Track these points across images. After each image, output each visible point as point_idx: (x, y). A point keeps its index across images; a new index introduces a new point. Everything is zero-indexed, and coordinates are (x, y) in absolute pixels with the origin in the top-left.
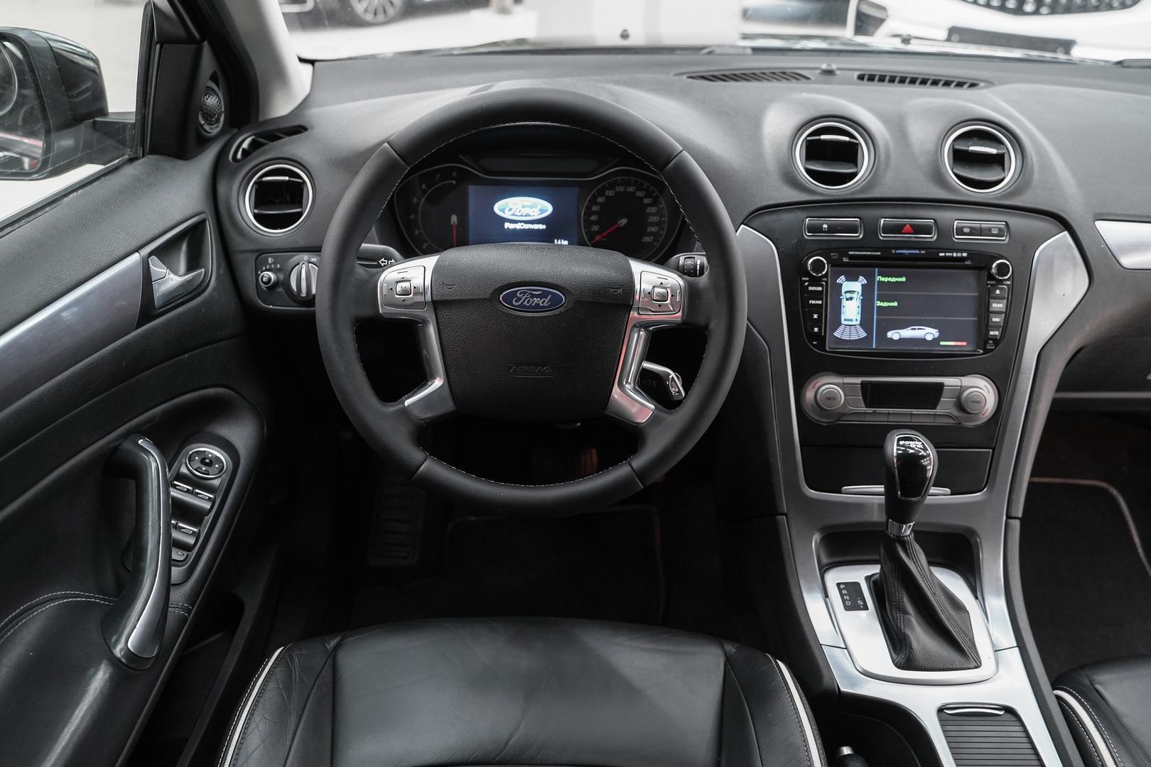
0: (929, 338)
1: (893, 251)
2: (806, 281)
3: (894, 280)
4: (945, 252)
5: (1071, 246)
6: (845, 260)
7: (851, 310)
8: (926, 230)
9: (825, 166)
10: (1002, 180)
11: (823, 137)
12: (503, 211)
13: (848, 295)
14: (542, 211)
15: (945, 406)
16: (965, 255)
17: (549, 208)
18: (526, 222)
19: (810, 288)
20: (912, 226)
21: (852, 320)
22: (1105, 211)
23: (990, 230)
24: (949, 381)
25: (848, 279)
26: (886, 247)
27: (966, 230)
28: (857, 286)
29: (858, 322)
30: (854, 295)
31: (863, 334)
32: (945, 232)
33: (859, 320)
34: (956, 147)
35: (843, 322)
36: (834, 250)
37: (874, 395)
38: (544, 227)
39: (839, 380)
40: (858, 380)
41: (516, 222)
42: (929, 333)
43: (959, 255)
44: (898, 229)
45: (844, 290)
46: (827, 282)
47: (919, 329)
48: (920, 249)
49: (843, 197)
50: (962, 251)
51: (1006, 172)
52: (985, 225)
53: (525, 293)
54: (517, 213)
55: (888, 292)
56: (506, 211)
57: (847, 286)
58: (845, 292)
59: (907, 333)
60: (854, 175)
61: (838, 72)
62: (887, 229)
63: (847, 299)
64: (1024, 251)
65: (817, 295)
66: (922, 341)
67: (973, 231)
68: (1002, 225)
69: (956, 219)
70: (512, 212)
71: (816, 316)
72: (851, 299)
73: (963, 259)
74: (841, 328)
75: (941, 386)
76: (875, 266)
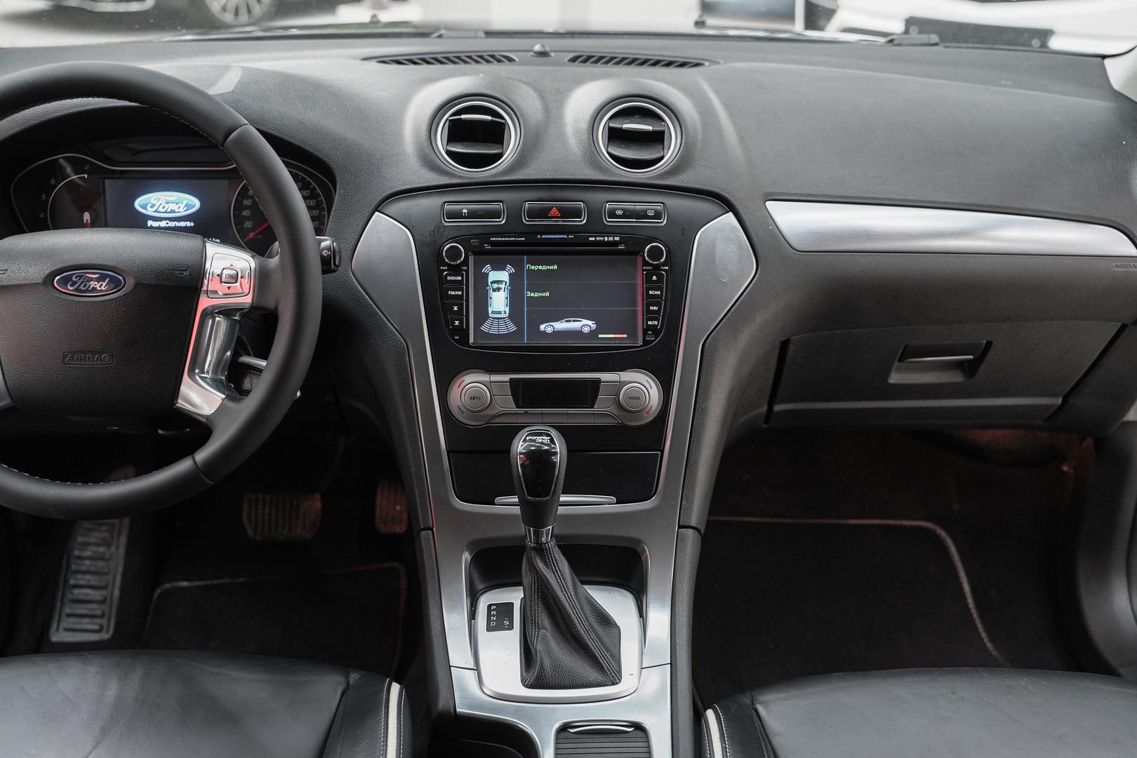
0: (586, 330)
1: (539, 236)
2: (445, 270)
3: (544, 268)
4: (596, 237)
5: (735, 227)
6: (487, 247)
7: (499, 302)
8: (577, 213)
9: (467, 147)
10: (662, 158)
11: (463, 116)
12: (144, 207)
13: (495, 286)
14: (189, 206)
15: (603, 404)
16: (617, 239)
17: (196, 204)
18: (171, 219)
19: (449, 278)
20: (559, 209)
21: (500, 313)
22: (776, 190)
23: (645, 211)
24: (605, 377)
25: (493, 269)
26: (531, 232)
27: (619, 212)
28: (504, 276)
29: (507, 315)
30: (503, 286)
31: (513, 328)
32: (595, 215)
33: (508, 312)
34: (611, 125)
35: (491, 315)
36: (475, 236)
37: (526, 395)
38: (192, 224)
39: (485, 378)
40: (506, 378)
41: (160, 219)
42: (586, 325)
43: (611, 239)
44: (543, 213)
45: (490, 280)
46: (467, 272)
47: (574, 321)
48: (568, 233)
49: (484, 180)
50: (614, 234)
51: (665, 151)
52: (639, 207)
53: (81, 277)
54: (160, 209)
55: (538, 281)
56: (148, 207)
57: (494, 276)
58: (492, 283)
59: (560, 326)
60: (500, 156)
61: (552, 54)
62: (533, 214)
63: (494, 290)
64: (683, 234)
65: (457, 285)
66: (577, 334)
67: (627, 214)
68: (659, 207)
69: (610, 202)
70: (155, 209)
71: (456, 308)
72: (499, 289)
73: (615, 244)
74: (489, 322)
75: (597, 383)
76: (522, 253)
